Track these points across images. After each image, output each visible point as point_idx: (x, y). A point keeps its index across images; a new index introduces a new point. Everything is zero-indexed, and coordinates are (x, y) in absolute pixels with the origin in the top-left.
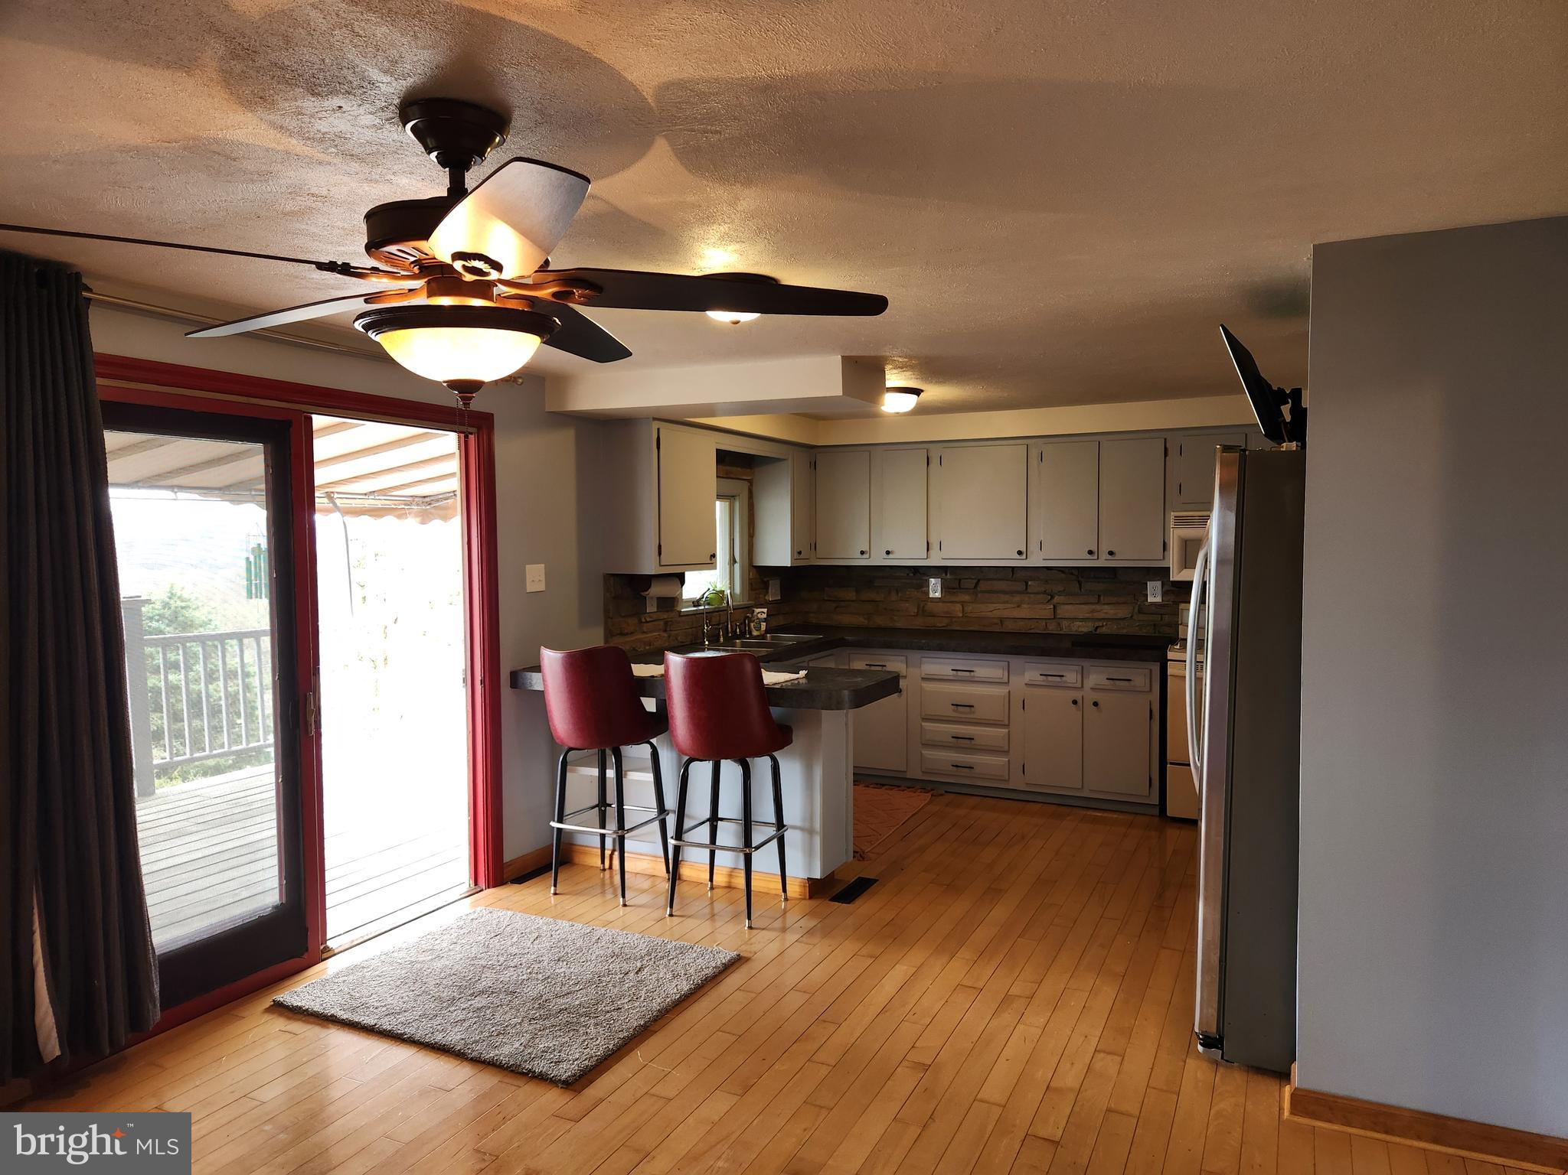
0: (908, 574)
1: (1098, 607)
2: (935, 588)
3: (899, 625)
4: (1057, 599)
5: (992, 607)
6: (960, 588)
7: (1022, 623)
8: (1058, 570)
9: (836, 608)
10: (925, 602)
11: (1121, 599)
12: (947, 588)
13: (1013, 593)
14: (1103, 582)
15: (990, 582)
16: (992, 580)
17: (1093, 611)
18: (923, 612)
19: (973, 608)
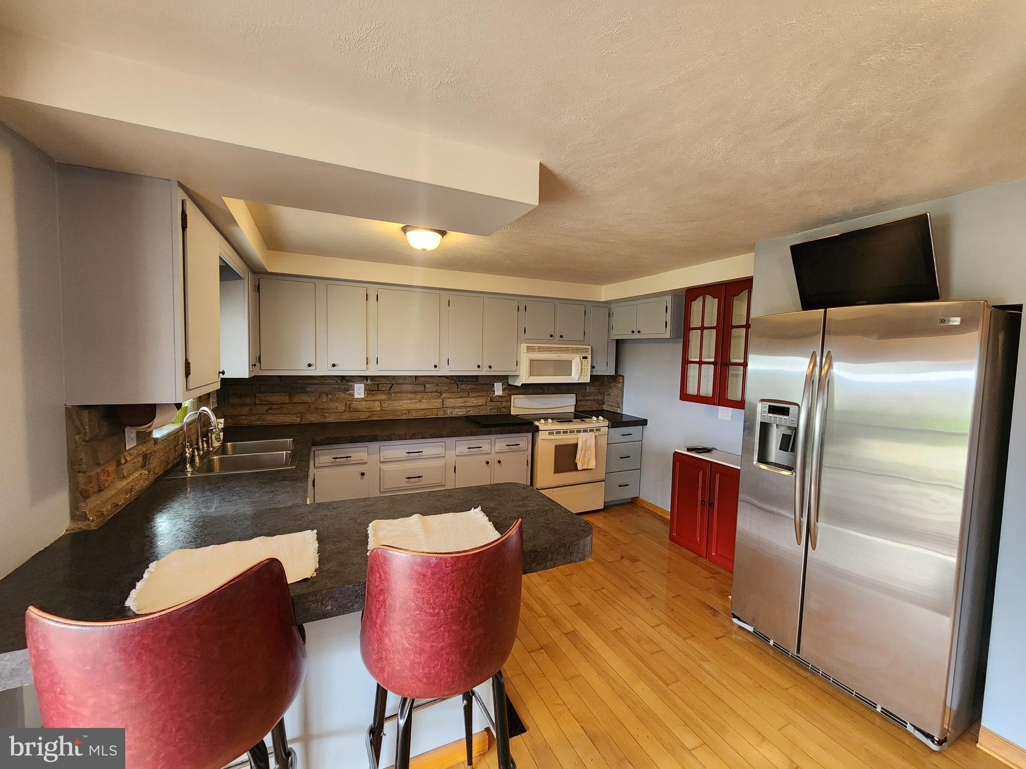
0: (336, 381)
1: (468, 399)
2: (359, 391)
3: (331, 419)
4: (444, 395)
5: (402, 402)
6: (378, 390)
7: (422, 412)
8: (446, 377)
9: (268, 410)
10: (351, 402)
11: (480, 394)
12: (369, 391)
13: (416, 392)
14: (471, 384)
15: (400, 386)
16: (402, 384)
17: (465, 402)
18: (349, 408)
19: (389, 404)
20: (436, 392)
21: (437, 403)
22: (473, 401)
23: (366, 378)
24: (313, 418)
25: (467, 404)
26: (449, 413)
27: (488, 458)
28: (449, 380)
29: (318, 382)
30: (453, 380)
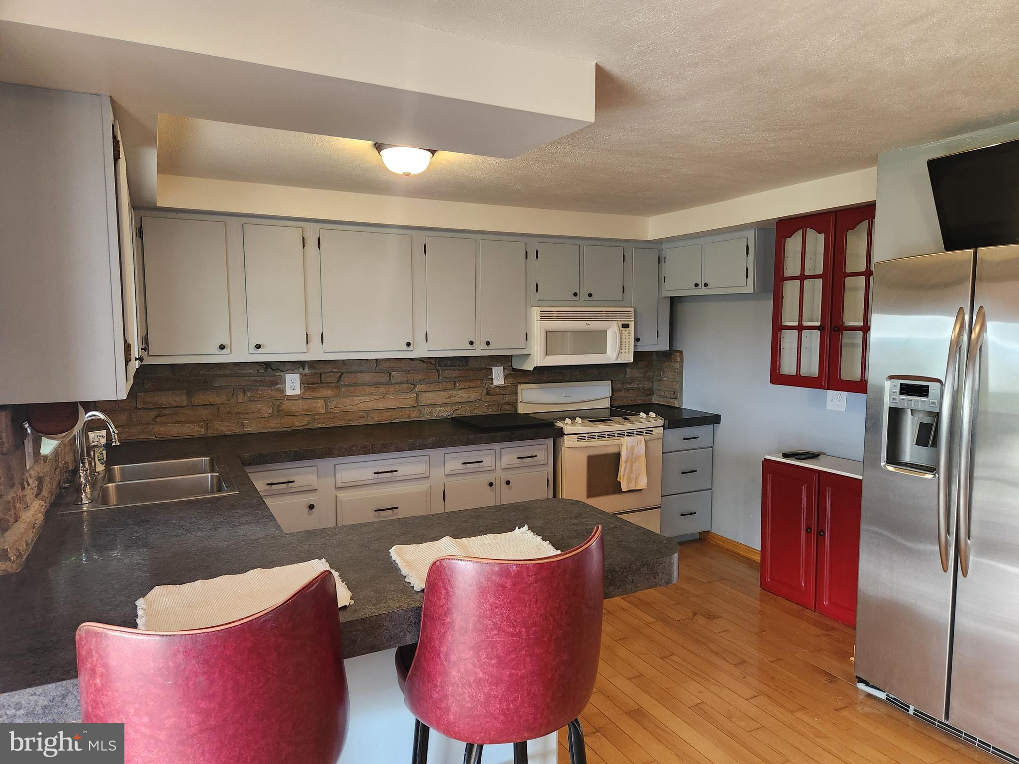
0: (258, 371)
1: (454, 392)
2: (292, 384)
3: (251, 428)
4: (418, 388)
5: (357, 400)
6: (321, 383)
7: (387, 413)
8: (421, 361)
9: (156, 417)
10: (281, 401)
11: (472, 384)
12: (307, 384)
13: (378, 385)
14: (458, 370)
15: (353, 375)
16: (357, 372)
17: (450, 396)
18: (279, 412)
19: (337, 403)
20: (407, 382)
21: (408, 400)
22: (462, 395)
23: (302, 364)
24: (224, 427)
25: (453, 400)
26: (427, 414)
27: (491, 477)
28: (425, 365)
29: (229, 372)
30: (431, 363)
